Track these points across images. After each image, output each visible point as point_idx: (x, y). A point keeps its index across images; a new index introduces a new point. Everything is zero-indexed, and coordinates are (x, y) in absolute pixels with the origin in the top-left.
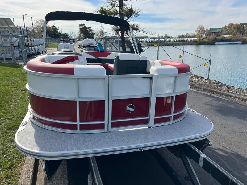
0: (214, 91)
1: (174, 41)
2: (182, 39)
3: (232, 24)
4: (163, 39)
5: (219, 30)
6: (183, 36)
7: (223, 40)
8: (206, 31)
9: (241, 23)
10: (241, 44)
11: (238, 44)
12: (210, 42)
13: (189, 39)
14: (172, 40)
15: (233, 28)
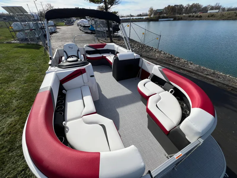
0: (170, 65)
1: (135, 19)
2: (140, 17)
3: (169, 6)
4: (129, 18)
5: (162, 10)
6: (140, 15)
7: (163, 18)
8: (154, 11)
9: (175, 5)
10: (173, 20)
11: (171, 20)
12: (156, 19)
13: (144, 17)
14: (134, 18)
15: (170, 9)
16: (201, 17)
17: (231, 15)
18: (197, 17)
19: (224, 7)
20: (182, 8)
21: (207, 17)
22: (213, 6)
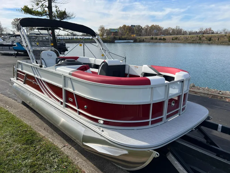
3: (125, 26)
5: (116, 30)
8: (106, 31)
9: (132, 25)
10: (134, 42)
11: (131, 42)
12: (111, 40)
15: (126, 29)
16: (164, 39)
17: (195, 38)
18: (160, 39)
19: (185, 30)
20: (140, 29)
21: (171, 40)
22: (173, 29)
